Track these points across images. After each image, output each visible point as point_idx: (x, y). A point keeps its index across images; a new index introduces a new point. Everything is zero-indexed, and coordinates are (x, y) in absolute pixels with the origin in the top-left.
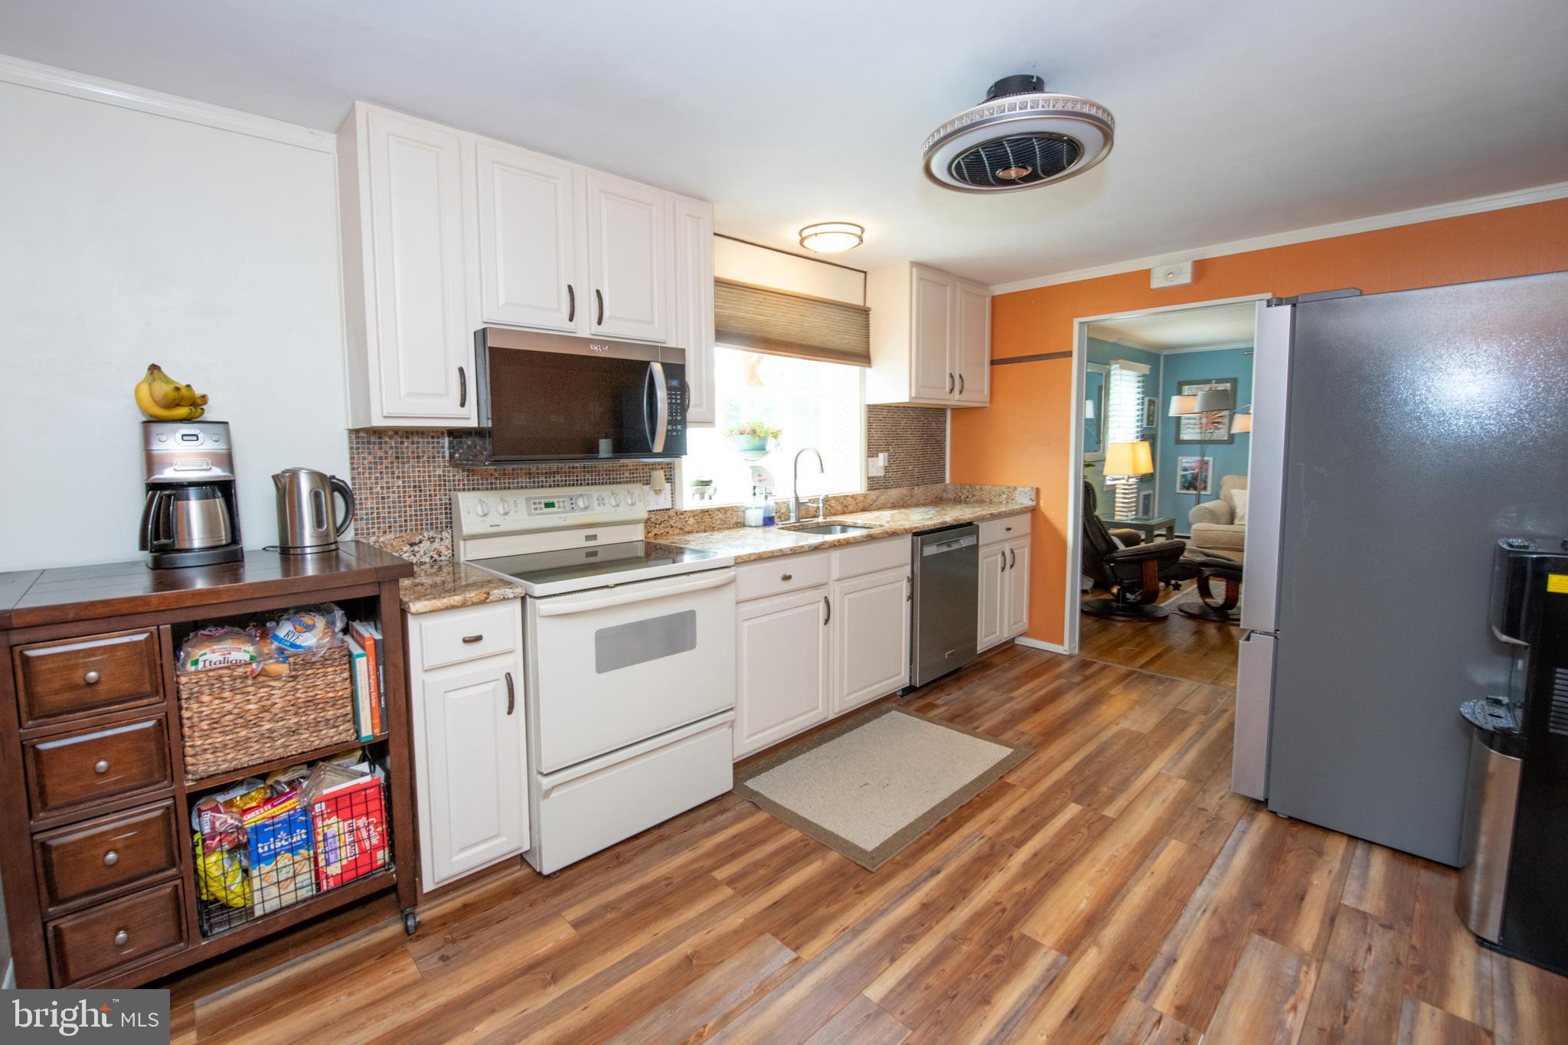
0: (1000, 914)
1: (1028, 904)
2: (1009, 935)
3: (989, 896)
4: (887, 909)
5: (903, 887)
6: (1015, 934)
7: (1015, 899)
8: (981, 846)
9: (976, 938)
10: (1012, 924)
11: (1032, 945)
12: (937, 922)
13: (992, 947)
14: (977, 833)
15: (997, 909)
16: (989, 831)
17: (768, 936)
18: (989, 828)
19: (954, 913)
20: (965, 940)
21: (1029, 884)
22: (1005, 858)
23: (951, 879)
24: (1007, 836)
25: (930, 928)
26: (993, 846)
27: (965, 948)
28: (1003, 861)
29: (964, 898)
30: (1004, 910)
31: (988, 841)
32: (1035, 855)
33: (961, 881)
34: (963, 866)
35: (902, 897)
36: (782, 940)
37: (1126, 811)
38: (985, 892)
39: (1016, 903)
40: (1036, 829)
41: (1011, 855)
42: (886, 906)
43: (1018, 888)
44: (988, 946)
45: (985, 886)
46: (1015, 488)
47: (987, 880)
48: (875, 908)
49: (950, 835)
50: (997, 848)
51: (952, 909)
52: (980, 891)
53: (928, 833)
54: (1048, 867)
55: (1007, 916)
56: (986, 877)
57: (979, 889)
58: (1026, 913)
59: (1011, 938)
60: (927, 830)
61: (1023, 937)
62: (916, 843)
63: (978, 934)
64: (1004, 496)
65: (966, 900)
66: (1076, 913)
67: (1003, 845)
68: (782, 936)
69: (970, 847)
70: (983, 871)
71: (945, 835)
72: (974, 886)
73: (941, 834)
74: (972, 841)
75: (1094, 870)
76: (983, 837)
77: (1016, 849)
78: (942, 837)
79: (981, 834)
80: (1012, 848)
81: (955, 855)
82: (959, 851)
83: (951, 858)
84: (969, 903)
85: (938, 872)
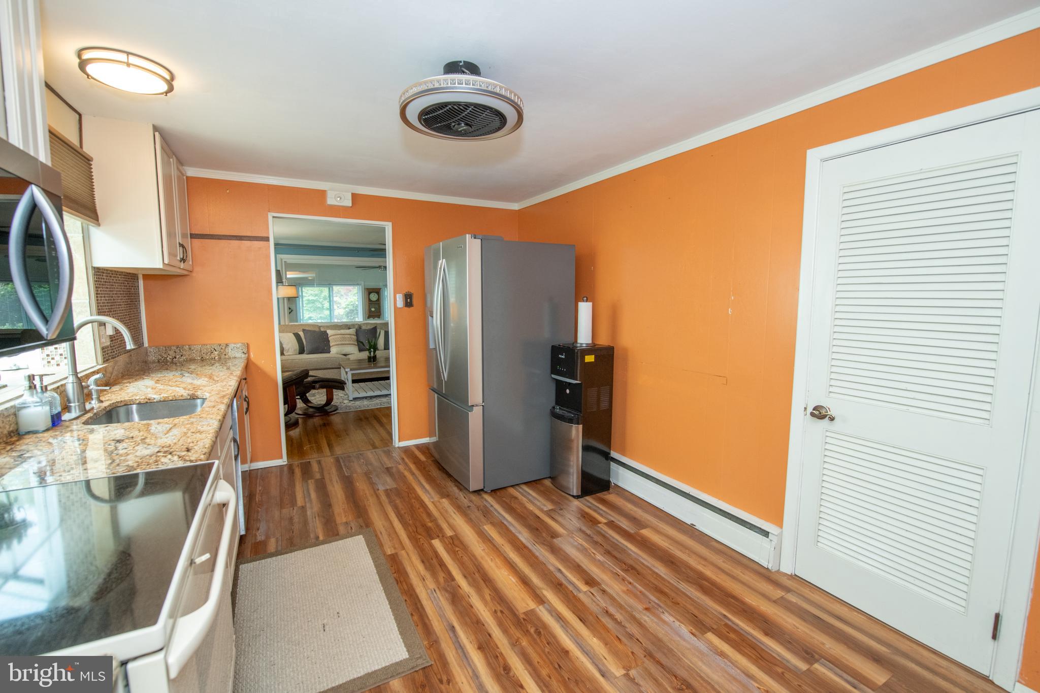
0: (504, 615)
1: (499, 598)
2: (522, 620)
3: (488, 614)
5: (457, 652)
7: (496, 602)
8: (442, 596)
9: (519, 635)
10: (515, 614)
11: (532, 612)
12: (499, 648)
14: (429, 591)
15: (499, 614)
16: (431, 584)
18: (428, 583)
19: (494, 635)
20: (518, 641)
21: (487, 592)
22: (460, 590)
23: (464, 624)
24: (441, 580)
26: (447, 591)
27: (525, 644)
28: (462, 592)
29: (484, 625)
30: (502, 611)
31: (440, 589)
32: (466, 577)
33: (468, 619)
34: (455, 612)
35: (466, 657)
37: (452, 527)
38: (484, 613)
39: (499, 603)
40: (442, 564)
41: (459, 586)
42: (470, 670)
43: (488, 598)
44: (525, 632)
45: (479, 611)
46: (227, 345)
47: (474, 607)
49: (422, 605)
50: (449, 589)
51: (490, 635)
52: (481, 614)
53: (412, 614)
55: (506, 611)
56: (472, 607)
57: (479, 615)
58: (507, 603)
59: (525, 619)
60: (409, 616)
63: (516, 632)
64: (216, 353)
65: (486, 625)
66: (517, 585)
67: (449, 585)
69: (440, 600)
70: (465, 605)
71: (419, 607)
72: (476, 616)
73: (418, 608)
74: (434, 597)
75: (490, 562)
76: (435, 591)
77: (456, 582)
78: (420, 609)
79: (431, 589)
80: (453, 583)
81: (442, 611)
82: (440, 608)
83: (444, 614)
84: (489, 625)
85: (453, 627)
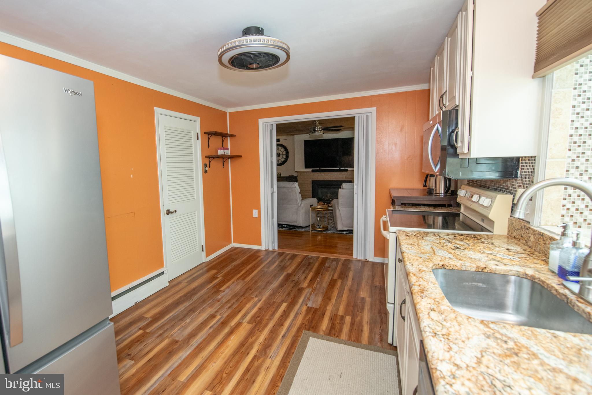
1: (251, 333)
3: (263, 333)
4: (292, 321)
5: (292, 329)
6: (254, 324)
7: (255, 334)
8: (270, 352)
9: (265, 320)
10: (256, 326)
11: (249, 322)
12: (277, 322)
13: (260, 319)
14: (273, 359)
15: (260, 330)
17: (318, 307)
19: (273, 325)
20: (268, 319)
21: (250, 340)
22: (259, 349)
23: (277, 335)
25: (278, 320)
26: (265, 353)
27: (267, 317)
28: (261, 347)
29: (271, 330)
30: (258, 330)
31: (268, 356)
32: (248, 354)
33: (274, 335)
34: (275, 341)
35: (290, 326)
36: (313, 308)
38: (265, 334)
39: (254, 333)
41: (258, 351)
42: (293, 322)
43: (254, 338)
44: (261, 320)
45: (265, 336)
47: (265, 338)
48: (296, 321)
50: (264, 353)
51: (274, 326)
52: (267, 333)
53: (293, 353)
54: (243, 349)
56: (265, 339)
57: (267, 335)
58: (251, 331)
59: (255, 323)
60: (294, 353)
61: (252, 324)
62: (296, 347)
63: (265, 322)
65: (270, 330)
66: (235, 334)
67: (261, 355)
68: (314, 309)
69: (274, 351)
70: (267, 341)
71: (286, 354)
72: (269, 335)
73: (288, 354)
74: (274, 354)
75: (226, 352)
76: (270, 357)
77: (256, 354)
78: (287, 352)
79: (271, 359)
80: (258, 355)
81: (279, 345)
82: (278, 347)
83: (280, 344)
84: (269, 329)
85: (282, 337)
